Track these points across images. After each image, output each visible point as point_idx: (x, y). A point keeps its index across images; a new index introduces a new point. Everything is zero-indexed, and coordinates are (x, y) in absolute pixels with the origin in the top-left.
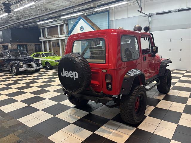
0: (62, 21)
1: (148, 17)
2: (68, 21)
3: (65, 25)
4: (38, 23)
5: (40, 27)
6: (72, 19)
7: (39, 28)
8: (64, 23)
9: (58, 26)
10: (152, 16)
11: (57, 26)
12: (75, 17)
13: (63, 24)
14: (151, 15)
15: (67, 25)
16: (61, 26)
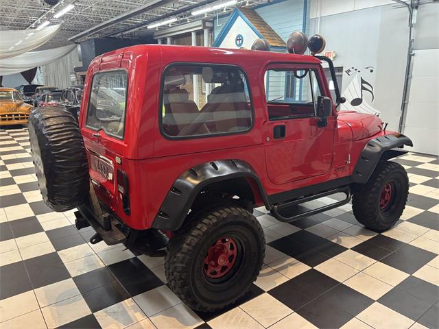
0: (200, 23)
1: (407, 9)
2: (213, 22)
3: (206, 32)
4: (150, 27)
5: (156, 36)
6: (220, 17)
7: (155, 38)
8: (205, 27)
9: (193, 33)
10: (420, 6)
11: (189, 34)
12: (225, 11)
13: (201, 28)
14: (419, 4)
15: (211, 30)
16: (199, 33)
